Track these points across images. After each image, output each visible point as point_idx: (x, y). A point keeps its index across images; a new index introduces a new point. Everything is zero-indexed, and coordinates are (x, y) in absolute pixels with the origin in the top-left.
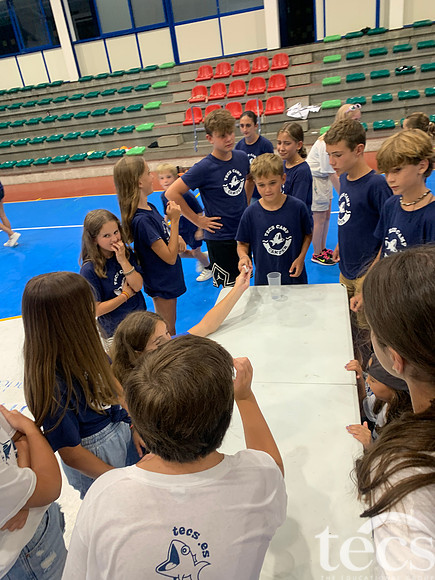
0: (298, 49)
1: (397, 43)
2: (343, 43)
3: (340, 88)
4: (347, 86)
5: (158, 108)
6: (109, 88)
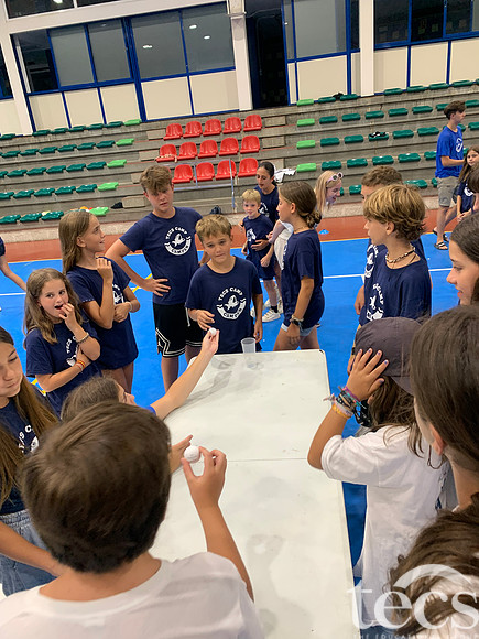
0: (272, 111)
1: (369, 110)
2: (316, 107)
3: (314, 151)
4: (322, 150)
5: (123, 167)
6: (67, 143)
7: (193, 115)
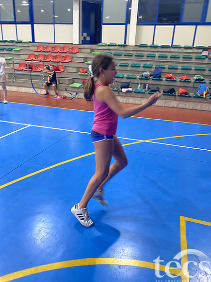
2: (107, 47)
7: (55, 43)
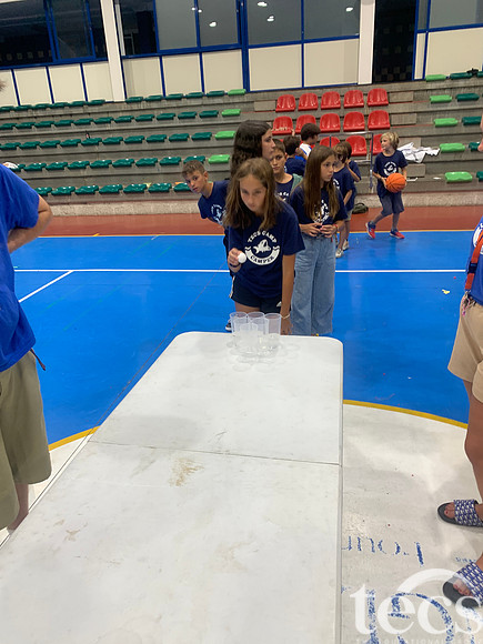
0: (396, 86)
2: (448, 84)
3: (457, 130)
7: (303, 88)
